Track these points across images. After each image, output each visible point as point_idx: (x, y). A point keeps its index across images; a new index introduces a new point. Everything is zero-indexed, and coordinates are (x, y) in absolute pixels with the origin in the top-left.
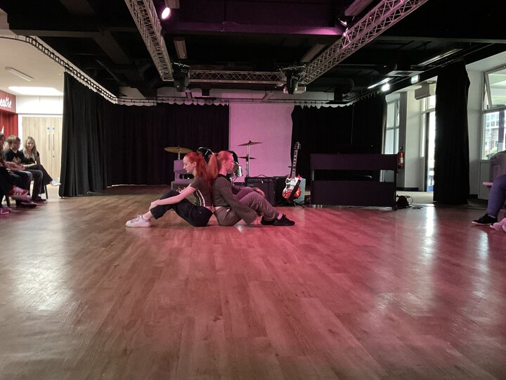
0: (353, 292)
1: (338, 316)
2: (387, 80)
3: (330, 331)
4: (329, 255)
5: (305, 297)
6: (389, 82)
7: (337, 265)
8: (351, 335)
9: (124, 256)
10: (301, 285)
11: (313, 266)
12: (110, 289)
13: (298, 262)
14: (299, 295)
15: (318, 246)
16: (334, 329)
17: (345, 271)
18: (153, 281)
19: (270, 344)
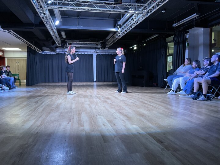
0: (114, 114)
1: (108, 121)
3: (104, 125)
4: (111, 104)
5: (99, 116)
7: (112, 106)
8: (110, 126)
9: (41, 106)
10: (99, 112)
11: (105, 107)
12: (35, 116)
13: (100, 106)
14: (97, 115)
15: (108, 101)
16: (105, 124)
17: (114, 108)
18: (50, 113)
19: (84, 129)
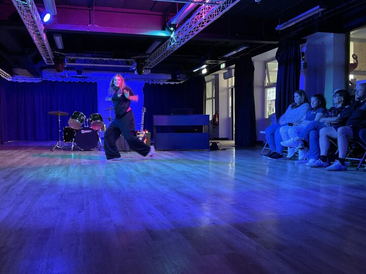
0: (168, 194)
1: (156, 206)
2: (204, 66)
3: (149, 213)
4: (159, 178)
5: (138, 198)
6: (206, 68)
7: (163, 182)
8: (160, 214)
9: (19, 183)
10: (138, 193)
11: (148, 183)
12: (9, 201)
13: (138, 181)
14: (135, 198)
16: (152, 212)
17: (167, 185)
18: (39, 195)
19: (112, 221)
